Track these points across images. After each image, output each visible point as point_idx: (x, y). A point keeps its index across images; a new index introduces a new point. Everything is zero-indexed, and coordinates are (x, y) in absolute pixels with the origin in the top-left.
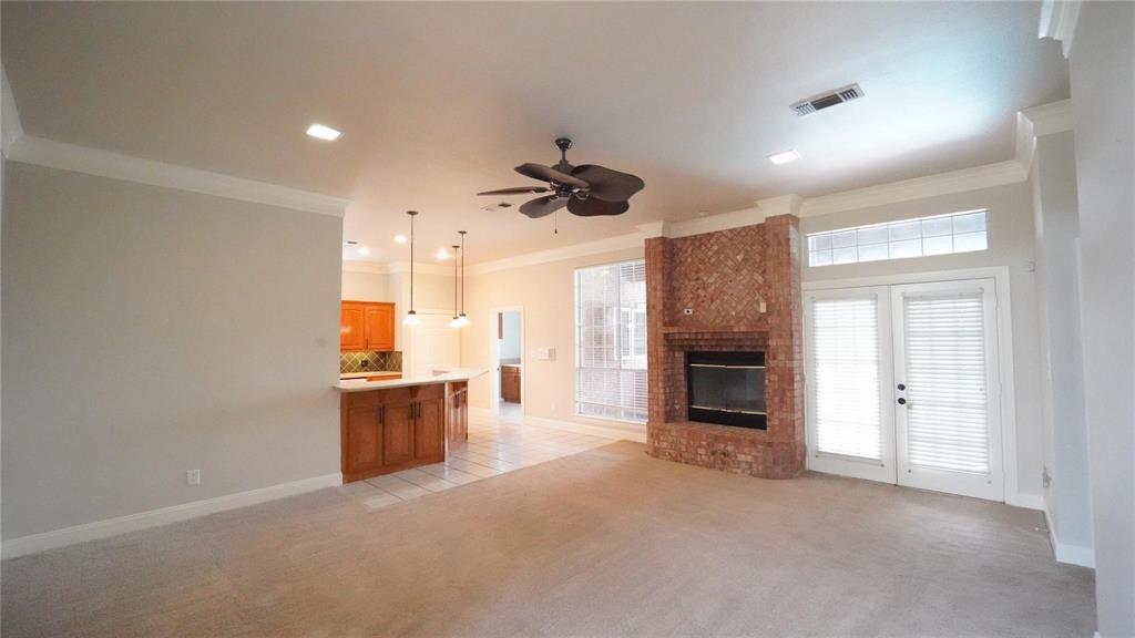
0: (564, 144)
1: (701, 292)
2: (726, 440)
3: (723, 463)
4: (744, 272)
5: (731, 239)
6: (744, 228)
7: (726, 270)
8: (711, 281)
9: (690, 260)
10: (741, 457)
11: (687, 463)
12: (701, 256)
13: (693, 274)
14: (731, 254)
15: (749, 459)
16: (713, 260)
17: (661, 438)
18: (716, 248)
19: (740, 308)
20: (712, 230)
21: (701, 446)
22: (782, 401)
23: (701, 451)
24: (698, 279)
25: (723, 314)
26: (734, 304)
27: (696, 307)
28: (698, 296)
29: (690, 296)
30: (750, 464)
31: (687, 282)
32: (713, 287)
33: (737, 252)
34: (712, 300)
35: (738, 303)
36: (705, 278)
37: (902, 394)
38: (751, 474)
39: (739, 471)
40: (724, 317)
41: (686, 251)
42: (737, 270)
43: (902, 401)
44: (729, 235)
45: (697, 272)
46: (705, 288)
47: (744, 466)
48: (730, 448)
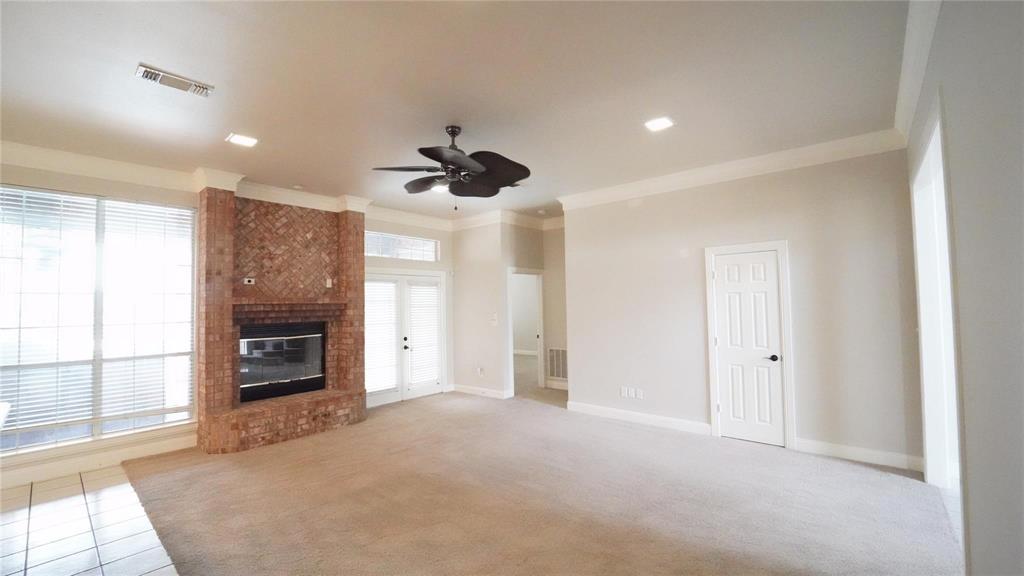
0: (454, 131)
1: (267, 263)
2: (325, 402)
3: (324, 423)
4: (313, 250)
5: (302, 217)
6: (313, 210)
7: (295, 244)
8: (279, 252)
9: (252, 225)
10: (340, 412)
11: (284, 440)
12: (267, 224)
13: (257, 241)
14: (301, 231)
15: (347, 411)
16: (281, 232)
17: (251, 425)
18: (284, 220)
19: (308, 281)
20: (282, 202)
21: (301, 417)
22: (356, 359)
23: (302, 421)
24: (263, 248)
25: (290, 286)
26: (302, 278)
27: (260, 276)
28: (262, 266)
29: (252, 264)
30: (347, 415)
31: (247, 249)
32: (280, 259)
33: (306, 229)
34: (279, 272)
35: (307, 277)
36: (272, 249)
37: (406, 343)
38: (350, 424)
39: (339, 425)
40: (291, 289)
41: (247, 215)
42: (307, 247)
43: (406, 348)
44: (300, 212)
45: (261, 240)
46: (271, 259)
47: (343, 419)
48: (331, 408)
